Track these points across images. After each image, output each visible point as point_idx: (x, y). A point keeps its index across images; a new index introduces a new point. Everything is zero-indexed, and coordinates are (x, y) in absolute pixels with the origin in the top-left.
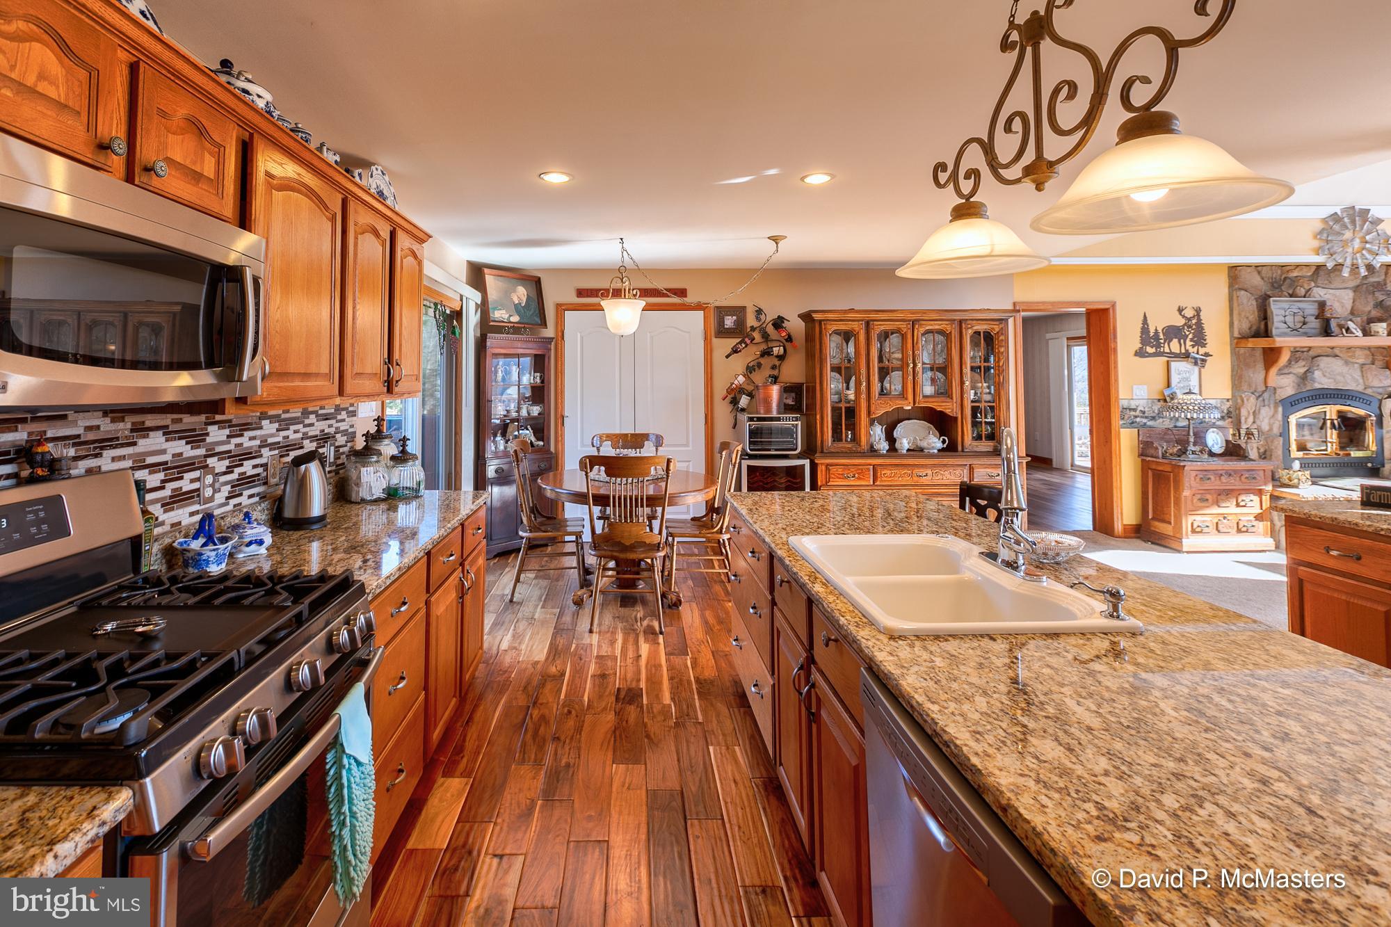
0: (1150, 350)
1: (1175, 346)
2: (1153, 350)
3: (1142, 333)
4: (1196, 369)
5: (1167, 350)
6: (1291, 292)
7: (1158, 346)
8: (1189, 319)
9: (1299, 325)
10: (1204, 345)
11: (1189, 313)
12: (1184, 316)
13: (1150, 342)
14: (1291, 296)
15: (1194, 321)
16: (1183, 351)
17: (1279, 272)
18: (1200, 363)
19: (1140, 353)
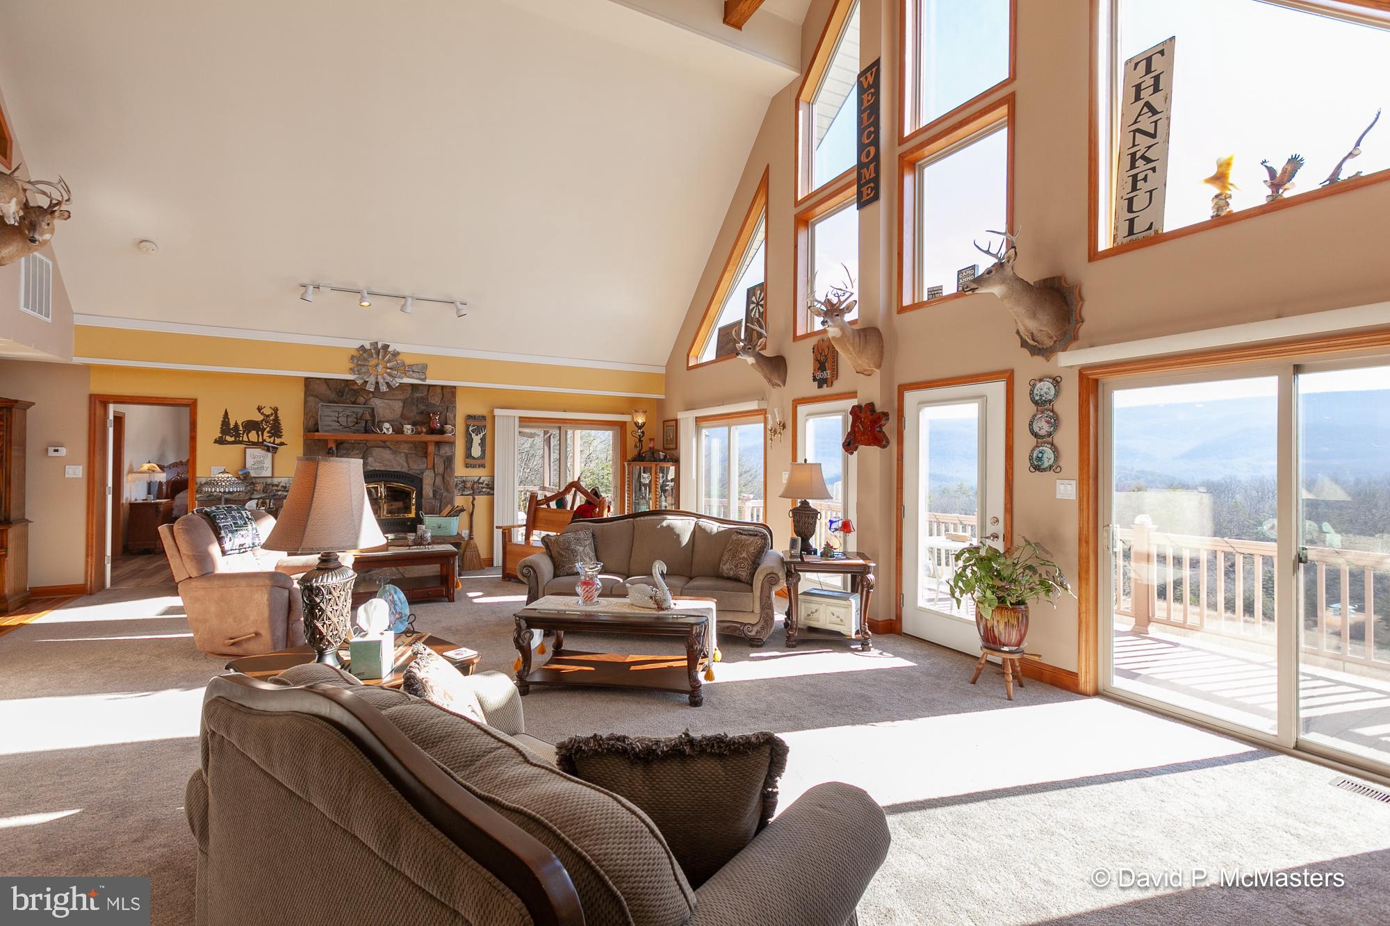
0: (229, 438)
1: (253, 436)
2: (233, 439)
3: (222, 425)
4: (270, 455)
5: (245, 439)
6: (353, 400)
7: (238, 435)
8: (268, 416)
9: (351, 424)
10: (280, 437)
11: (268, 411)
12: (262, 414)
13: (230, 432)
14: (353, 403)
15: (271, 418)
16: (261, 440)
17: (343, 385)
18: (272, 450)
19: (220, 441)
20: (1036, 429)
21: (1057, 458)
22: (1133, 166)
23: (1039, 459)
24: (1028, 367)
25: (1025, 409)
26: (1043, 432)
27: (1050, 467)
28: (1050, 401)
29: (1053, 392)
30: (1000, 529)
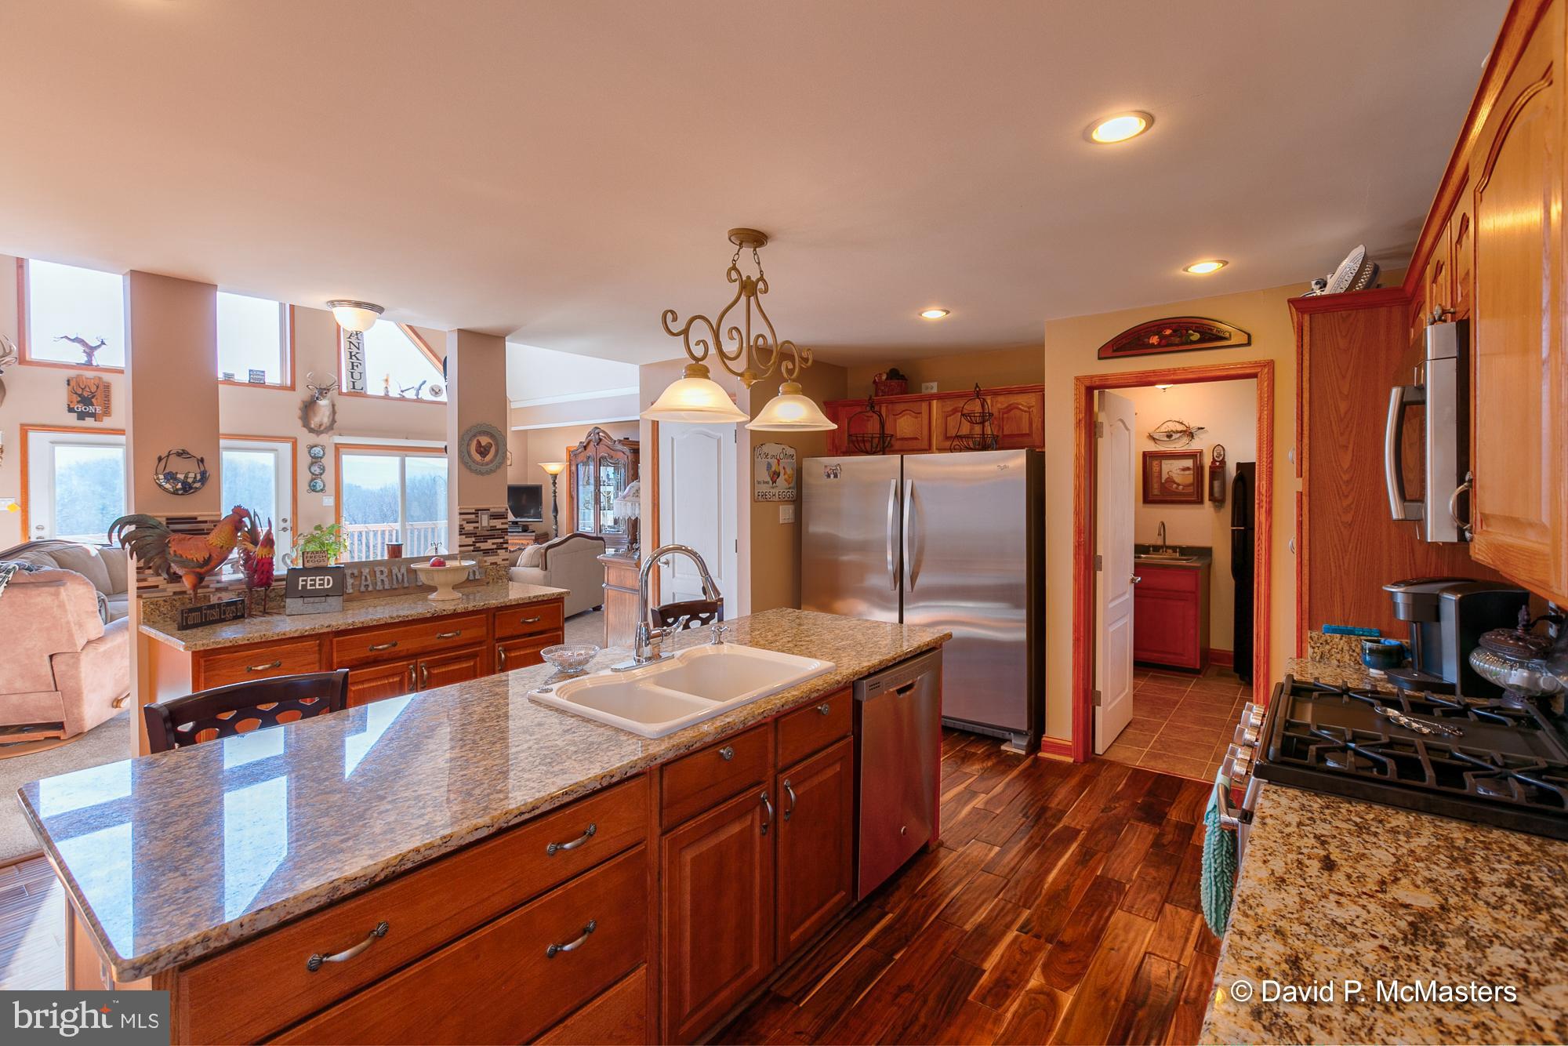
20: (312, 470)
21: (324, 486)
22: (351, 358)
23: (314, 486)
24: (305, 438)
25: (304, 459)
26: (317, 473)
27: (322, 490)
28: (321, 458)
29: (322, 453)
30: (288, 524)
